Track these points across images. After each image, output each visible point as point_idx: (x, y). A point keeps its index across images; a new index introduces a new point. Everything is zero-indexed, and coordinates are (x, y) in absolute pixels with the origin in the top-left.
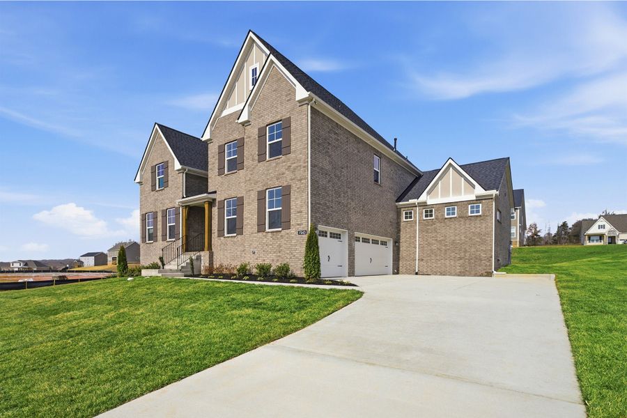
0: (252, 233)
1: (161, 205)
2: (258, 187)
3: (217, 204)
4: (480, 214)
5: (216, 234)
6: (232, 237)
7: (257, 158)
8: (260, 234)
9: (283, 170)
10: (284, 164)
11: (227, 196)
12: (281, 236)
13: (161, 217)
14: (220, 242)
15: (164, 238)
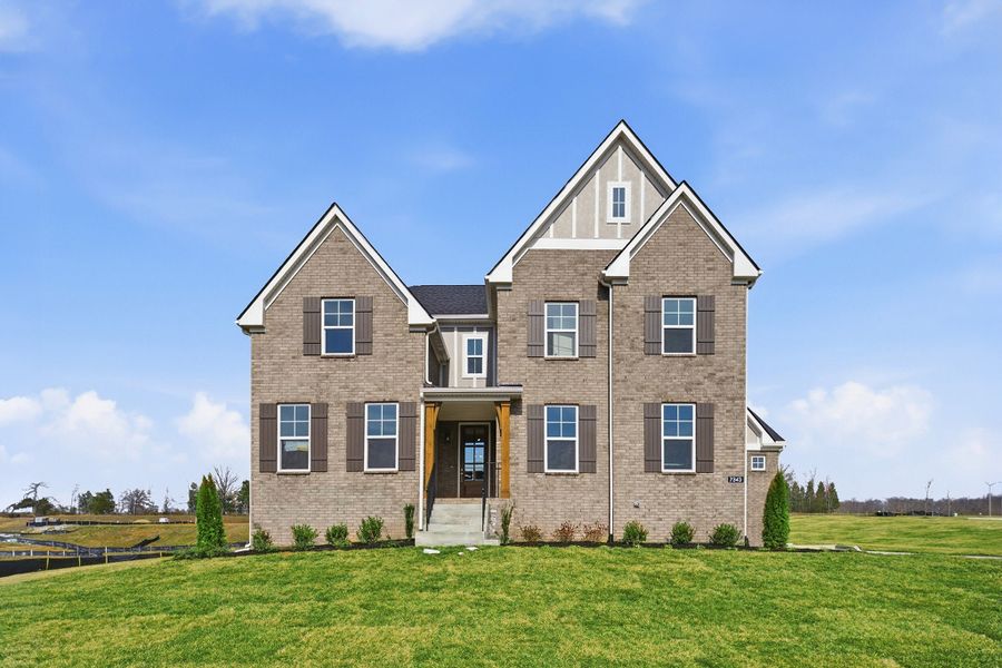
0: (632, 473)
1: (345, 393)
2: (646, 396)
3: (524, 410)
4: (764, 469)
5: (523, 466)
6: (568, 475)
7: (642, 346)
8: (651, 476)
9: (700, 377)
10: (701, 368)
11: (551, 399)
12: (695, 482)
13: (343, 419)
14: (532, 482)
15: (354, 464)
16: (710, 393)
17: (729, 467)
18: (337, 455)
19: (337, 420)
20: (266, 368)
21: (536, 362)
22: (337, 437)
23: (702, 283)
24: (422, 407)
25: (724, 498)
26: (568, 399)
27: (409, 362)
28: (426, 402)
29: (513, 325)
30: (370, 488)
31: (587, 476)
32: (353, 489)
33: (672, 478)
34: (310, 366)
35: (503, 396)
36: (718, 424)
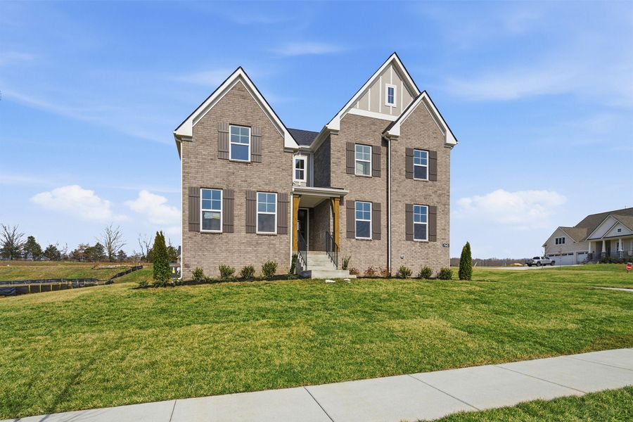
0: (400, 240)
1: (245, 184)
2: (406, 200)
3: (345, 203)
5: (344, 234)
6: (366, 240)
7: (405, 173)
8: (409, 242)
9: (430, 192)
10: (431, 188)
11: (358, 198)
12: (428, 246)
13: (243, 200)
14: (349, 243)
15: (250, 228)
16: (435, 200)
17: (443, 239)
18: (239, 222)
19: (240, 200)
20: (193, 164)
21: (351, 177)
22: (240, 212)
23: (431, 144)
24: (292, 196)
25: (441, 255)
26: (367, 199)
27: (283, 170)
28: (294, 195)
29: (339, 154)
30: (261, 244)
31: (377, 242)
32: (249, 244)
33: (418, 244)
34: (223, 165)
35: (337, 194)
36: (438, 217)
